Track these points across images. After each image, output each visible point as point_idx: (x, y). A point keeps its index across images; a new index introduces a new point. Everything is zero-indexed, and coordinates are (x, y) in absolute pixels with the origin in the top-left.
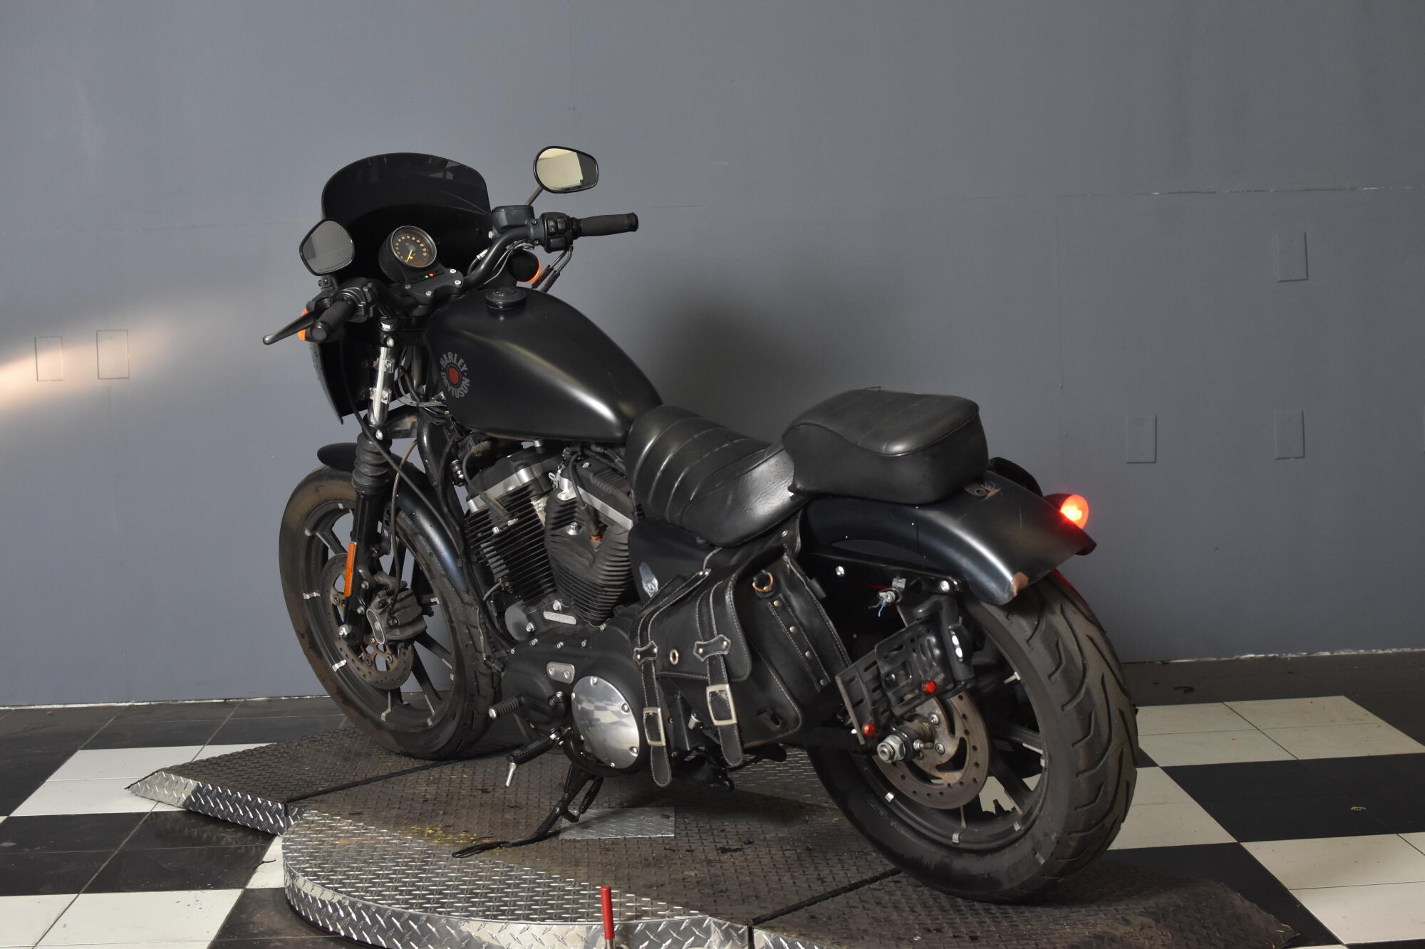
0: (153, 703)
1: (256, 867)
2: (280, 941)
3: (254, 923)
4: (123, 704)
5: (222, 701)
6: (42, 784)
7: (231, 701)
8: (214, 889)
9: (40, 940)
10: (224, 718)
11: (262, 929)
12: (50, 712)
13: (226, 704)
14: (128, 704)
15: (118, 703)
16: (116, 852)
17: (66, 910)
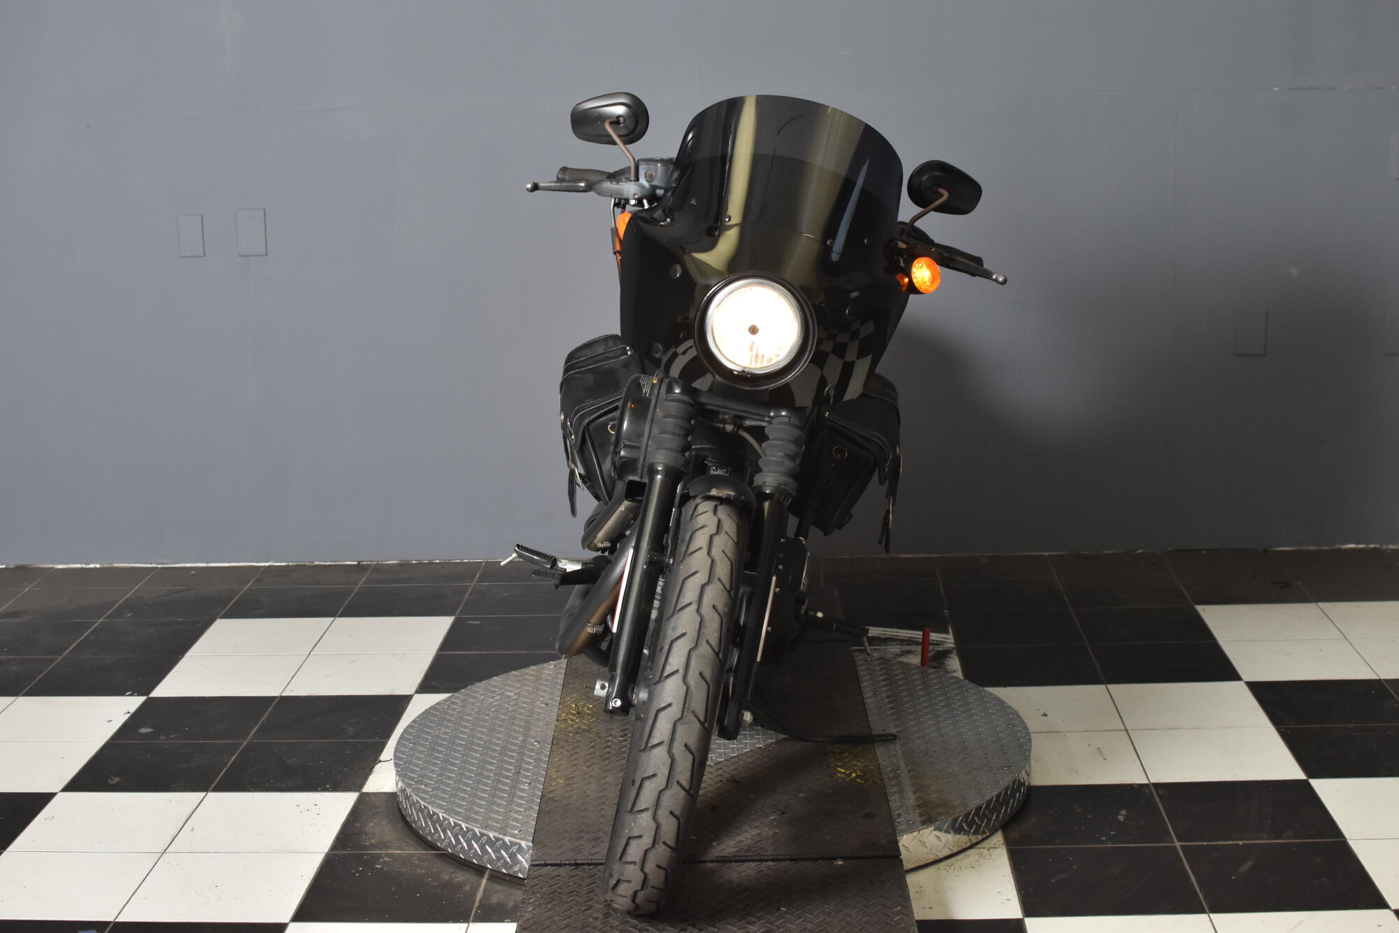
0: (290, 564)
1: (373, 767)
2: (389, 855)
3: (366, 833)
4: (263, 564)
5: (356, 563)
6: (181, 659)
7: (364, 563)
8: (332, 791)
9: (169, 846)
10: (356, 584)
11: (373, 841)
12: (193, 572)
13: (360, 568)
14: (267, 564)
15: (258, 562)
16: (245, 744)
17: (195, 810)
